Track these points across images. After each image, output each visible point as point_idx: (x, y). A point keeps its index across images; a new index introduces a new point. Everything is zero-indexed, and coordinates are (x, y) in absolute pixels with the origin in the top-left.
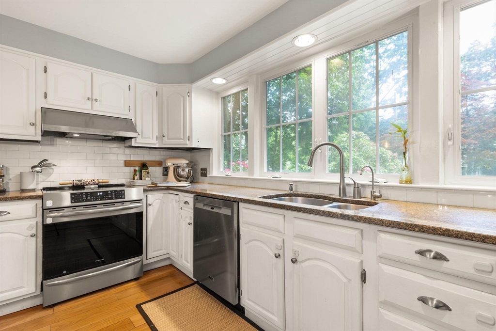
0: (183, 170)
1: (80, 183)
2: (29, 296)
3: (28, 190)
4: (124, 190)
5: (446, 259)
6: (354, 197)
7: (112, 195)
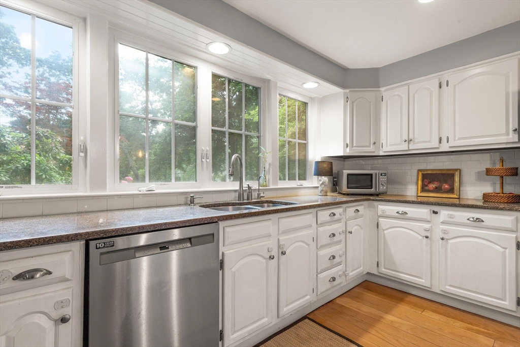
5: (335, 215)
6: (248, 199)
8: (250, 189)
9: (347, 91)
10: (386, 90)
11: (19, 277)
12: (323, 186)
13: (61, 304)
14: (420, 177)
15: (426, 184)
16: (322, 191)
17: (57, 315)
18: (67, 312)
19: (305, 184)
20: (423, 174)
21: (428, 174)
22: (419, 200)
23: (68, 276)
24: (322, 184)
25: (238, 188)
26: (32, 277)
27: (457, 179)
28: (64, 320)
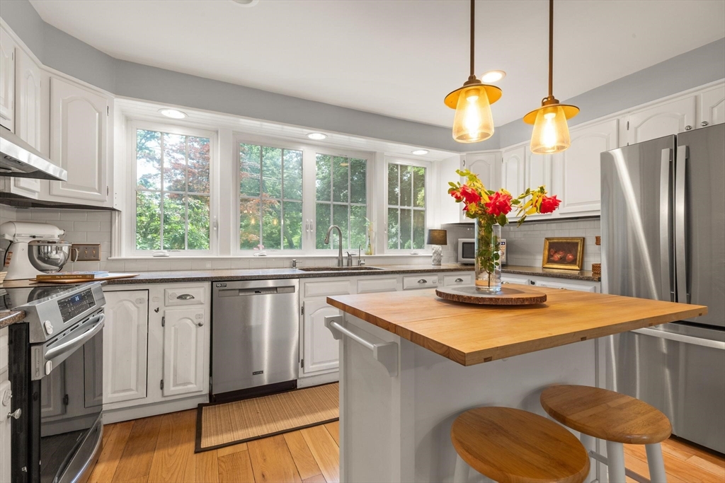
5: (426, 282)
6: (348, 265)
7: (85, 300)
8: (350, 257)
9: (464, 154)
10: (507, 151)
11: (180, 297)
12: (435, 255)
13: (199, 316)
14: (547, 247)
15: (552, 254)
16: (434, 260)
17: (197, 321)
18: (202, 321)
19: (421, 252)
20: (550, 243)
21: (555, 243)
22: (545, 272)
23: (202, 301)
24: (434, 253)
25: (338, 256)
26: (186, 298)
27: (579, 248)
28: (200, 325)
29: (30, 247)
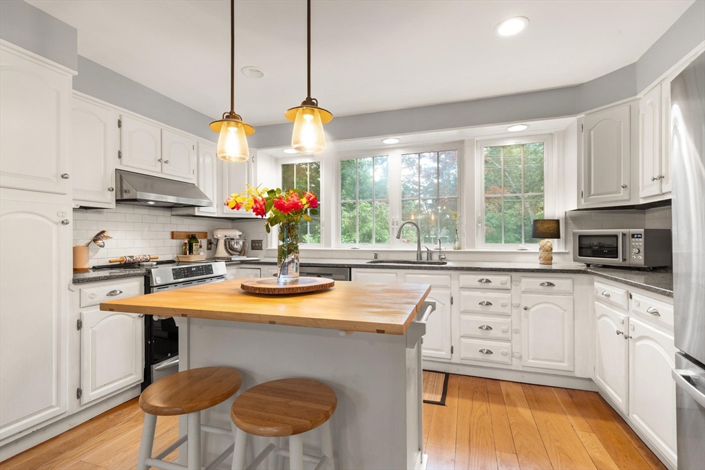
0: (237, 243)
1: (132, 260)
2: (135, 385)
3: (84, 269)
4: (211, 265)
5: (490, 282)
6: (428, 260)
7: (203, 270)
8: (430, 253)
9: (583, 115)
29: (225, 242)
